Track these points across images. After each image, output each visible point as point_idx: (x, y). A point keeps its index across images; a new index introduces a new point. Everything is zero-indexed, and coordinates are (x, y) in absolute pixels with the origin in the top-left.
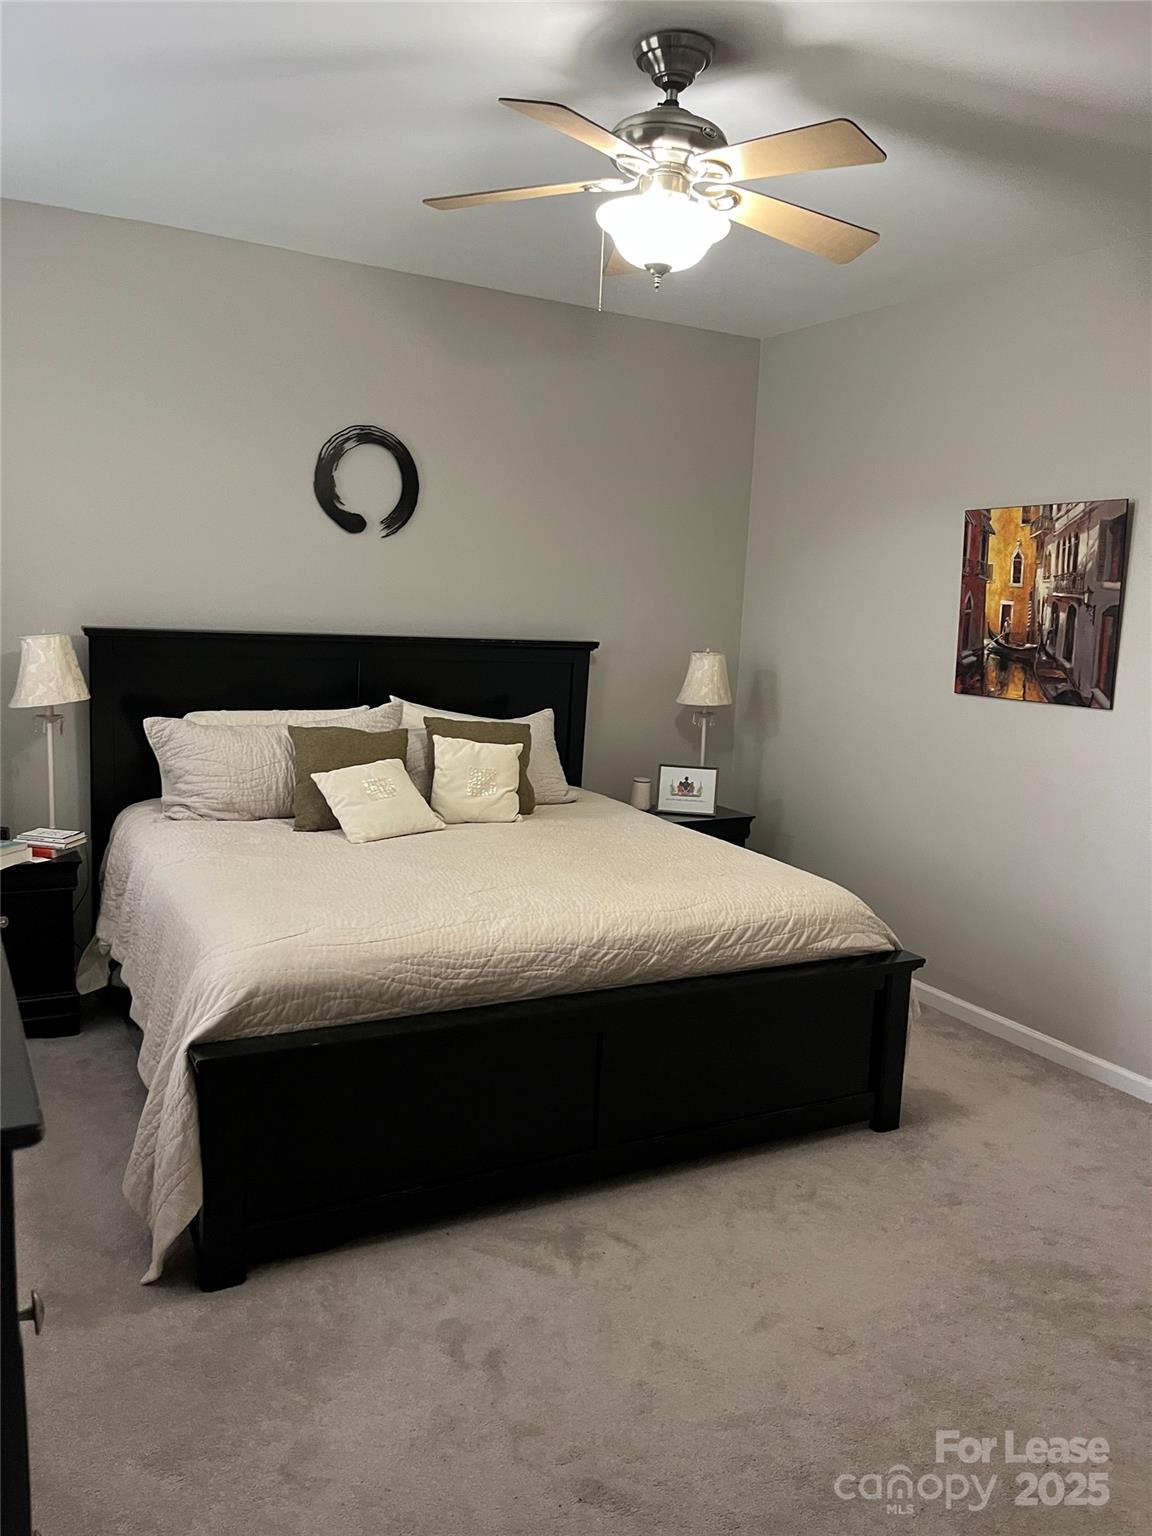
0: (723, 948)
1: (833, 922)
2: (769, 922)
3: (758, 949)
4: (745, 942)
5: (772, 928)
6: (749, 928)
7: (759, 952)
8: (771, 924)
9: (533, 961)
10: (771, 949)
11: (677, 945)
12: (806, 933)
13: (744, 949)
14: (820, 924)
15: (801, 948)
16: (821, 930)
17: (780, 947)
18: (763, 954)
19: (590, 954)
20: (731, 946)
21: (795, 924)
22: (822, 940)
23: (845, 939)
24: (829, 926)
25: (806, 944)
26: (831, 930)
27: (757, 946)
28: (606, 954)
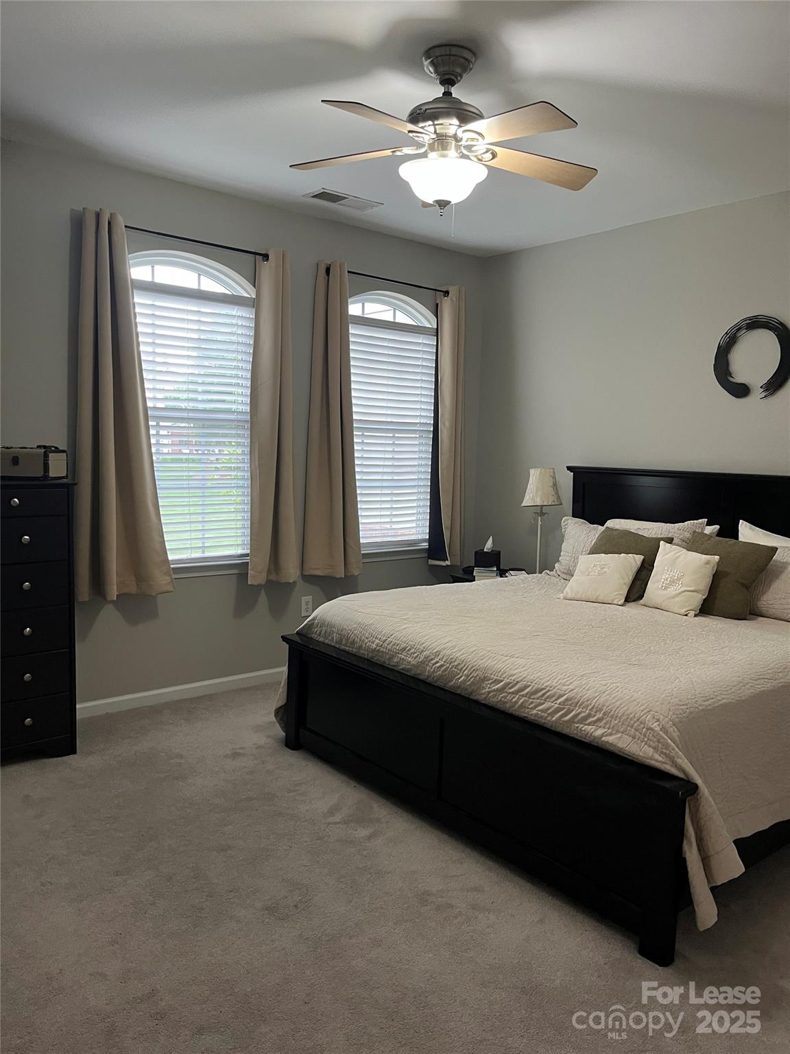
0: (506, 692)
1: (604, 714)
2: (547, 689)
3: (532, 706)
4: (523, 696)
5: (548, 694)
6: (529, 686)
7: (532, 708)
8: (549, 691)
9: (404, 649)
10: (542, 711)
11: (477, 675)
12: (574, 712)
13: (521, 701)
14: (591, 710)
15: (566, 721)
16: (589, 716)
17: (549, 712)
18: (535, 712)
19: (430, 658)
20: (512, 693)
21: (567, 700)
22: (589, 724)
23: (611, 734)
24: (599, 715)
25: (572, 720)
26: (599, 720)
27: (532, 703)
28: (437, 662)
